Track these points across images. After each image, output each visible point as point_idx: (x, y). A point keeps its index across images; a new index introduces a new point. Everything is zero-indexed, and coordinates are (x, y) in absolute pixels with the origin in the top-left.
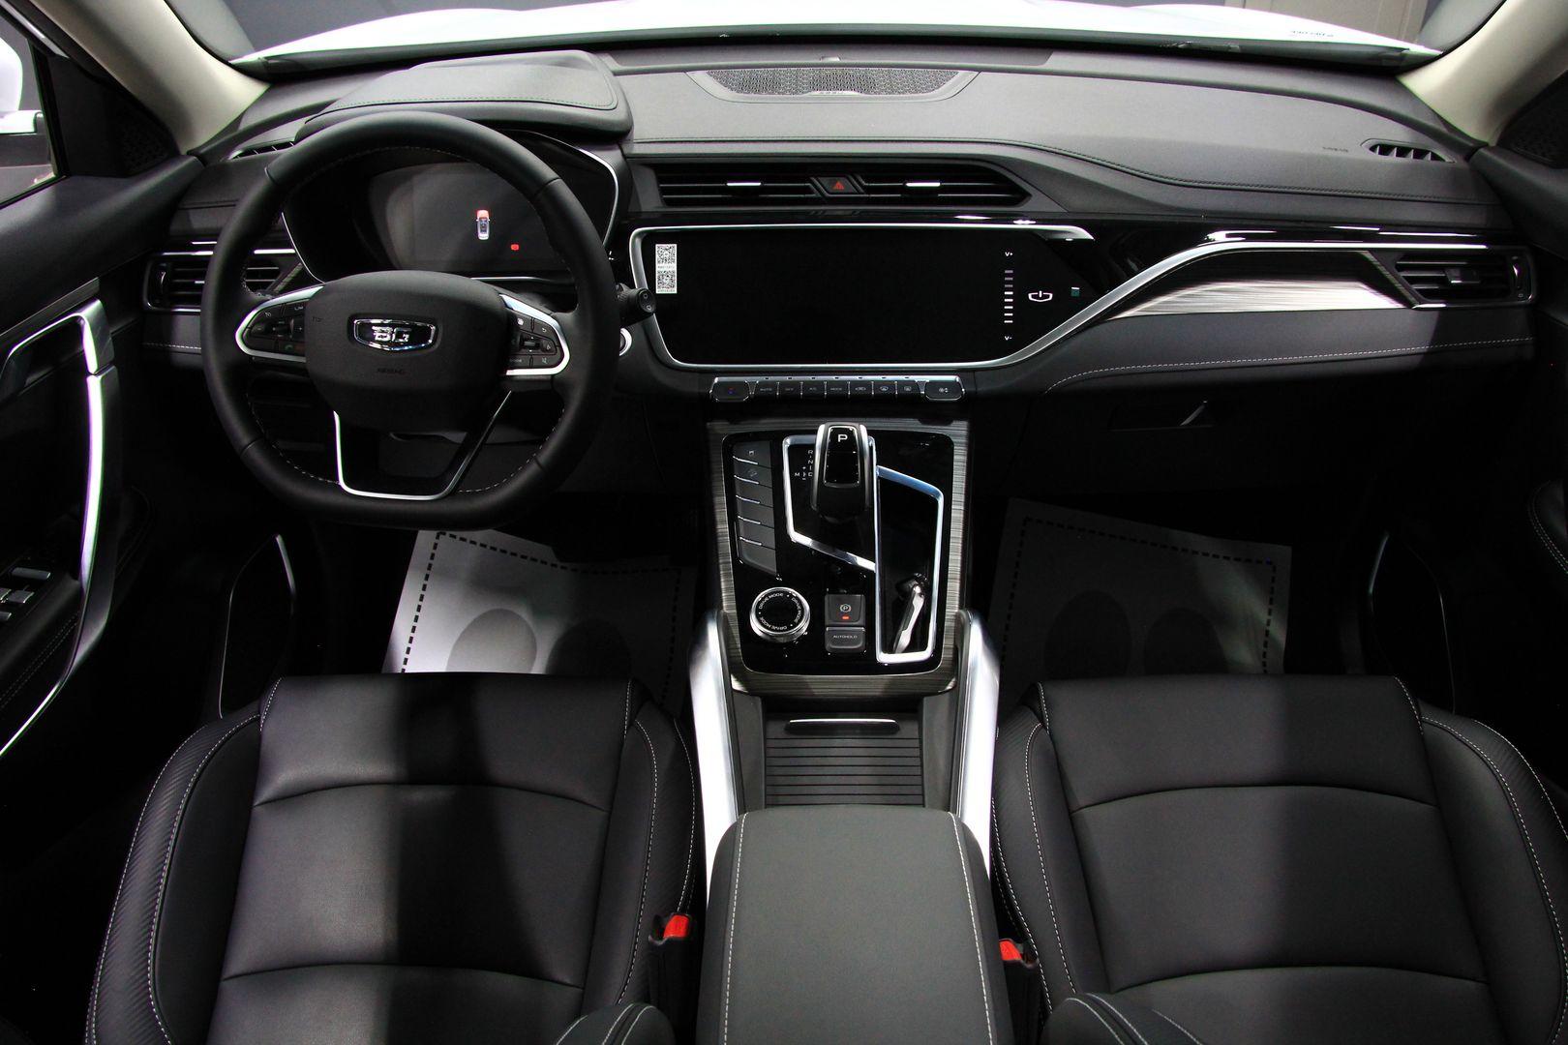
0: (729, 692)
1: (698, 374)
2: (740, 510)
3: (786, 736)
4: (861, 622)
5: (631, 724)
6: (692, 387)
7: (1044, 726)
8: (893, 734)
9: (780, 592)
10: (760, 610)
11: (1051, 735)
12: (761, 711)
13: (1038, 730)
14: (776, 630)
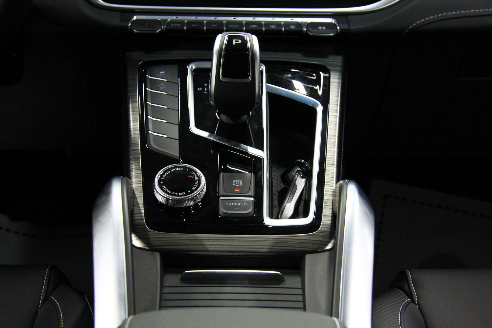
0: (130, 249)
1: (120, 13)
2: (149, 112)
3: (180, 285)
4: (251, 193)
5: (46, 299)
6: (116, 21)
7: (413, 301)
8: (280, 284)
9: (180, 167)
10: (162, 180)
11: (419, 308)
12: (159, 265)
13: (408, 304)
14: (175, 195)
